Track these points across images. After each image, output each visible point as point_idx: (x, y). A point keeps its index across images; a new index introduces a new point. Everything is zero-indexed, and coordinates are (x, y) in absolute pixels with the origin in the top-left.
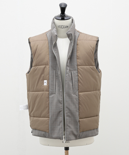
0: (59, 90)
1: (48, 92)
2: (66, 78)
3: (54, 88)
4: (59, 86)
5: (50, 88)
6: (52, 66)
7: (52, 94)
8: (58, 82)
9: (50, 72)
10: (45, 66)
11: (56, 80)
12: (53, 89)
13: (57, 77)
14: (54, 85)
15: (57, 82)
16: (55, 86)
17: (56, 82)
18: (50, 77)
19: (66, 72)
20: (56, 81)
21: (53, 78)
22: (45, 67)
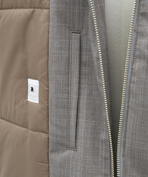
0: (95, 132)
1: (44, 135)
2: (134, 79)
3: (69, 122)
4: (95, 113)
5: (52, 118)
6: (60, 14)
7: (62, 146)
8: (90, 94)
9: (54, 45)
10: (28, 11)
11: (79, 84)
12: (68, 127)
13: (85, 70)
14: (69, 108)
15: (85, 92)
16: (73, 113)
17: (79, 94)
18: (52, 68)
19: (135, 49)
20: (79, 88)
21: (68, 72)
22: (29, 19)
